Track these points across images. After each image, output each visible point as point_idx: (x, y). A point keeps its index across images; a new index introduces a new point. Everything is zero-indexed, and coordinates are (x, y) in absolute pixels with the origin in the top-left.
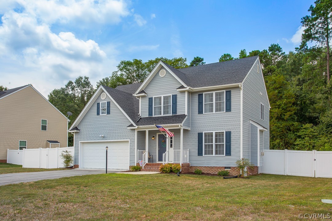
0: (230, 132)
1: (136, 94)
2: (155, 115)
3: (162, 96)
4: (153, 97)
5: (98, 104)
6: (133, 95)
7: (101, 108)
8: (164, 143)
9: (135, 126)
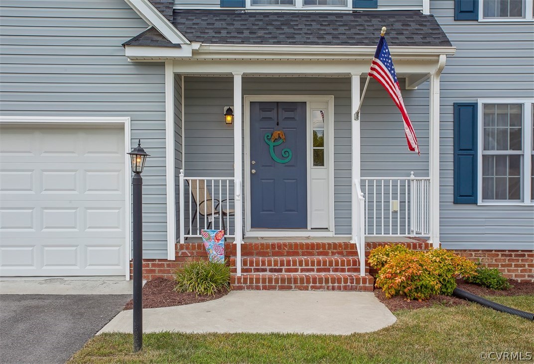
2: (254, 3)
8: (280, 142)
9: (178, 46)
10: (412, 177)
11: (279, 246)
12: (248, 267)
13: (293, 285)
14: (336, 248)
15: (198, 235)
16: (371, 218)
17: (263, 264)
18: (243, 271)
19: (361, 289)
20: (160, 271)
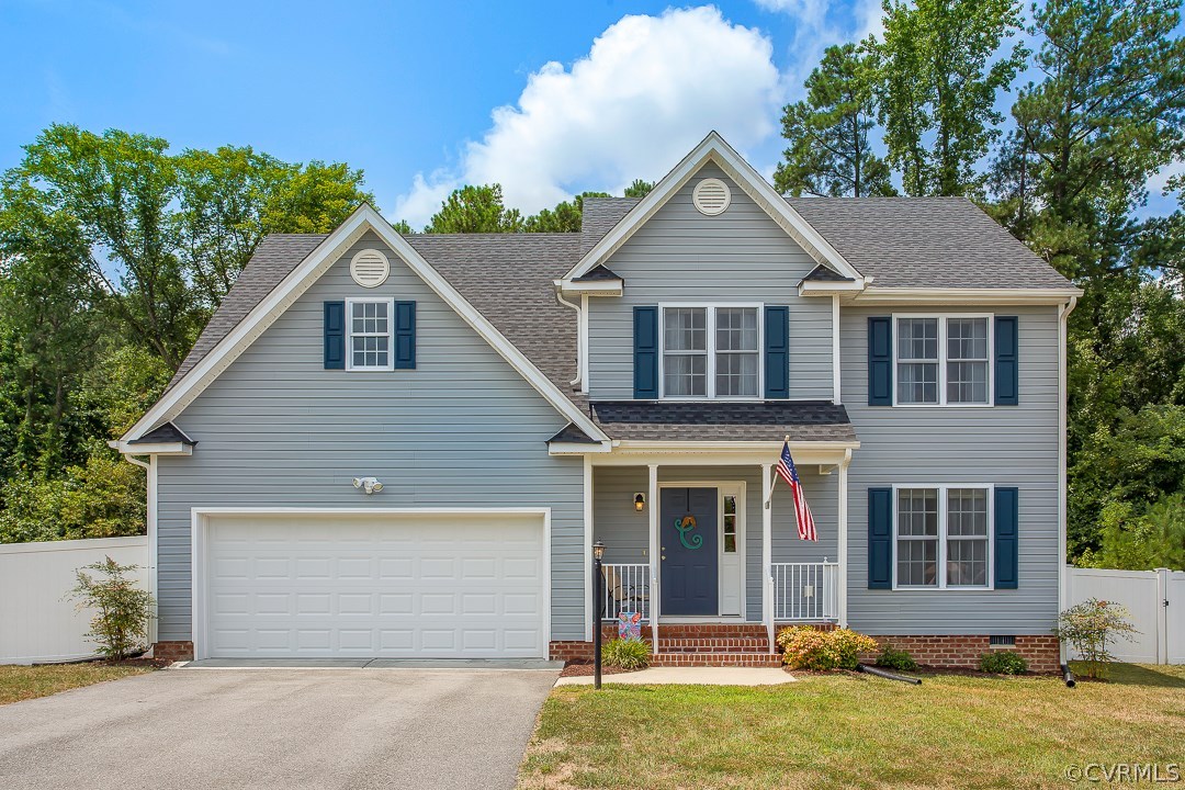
0: (1014, 491)
1: (574, 280)
2: (667, 393)
3: (711, 309)
4: (661, 306)
5: (334, 311)
6: (557, 282)
7: (349, 333)
8: (691, 528)
9: (599, 443)
10: (826, 563)
11: (693, 629)
12: (664, 647)
13: (706, 662)
14: (746, 630)
15: (614, 619)
16: (781, 604)
17: (678, 644)
18: (660, 650)
19: (770, 666)
20: (578, 652)
